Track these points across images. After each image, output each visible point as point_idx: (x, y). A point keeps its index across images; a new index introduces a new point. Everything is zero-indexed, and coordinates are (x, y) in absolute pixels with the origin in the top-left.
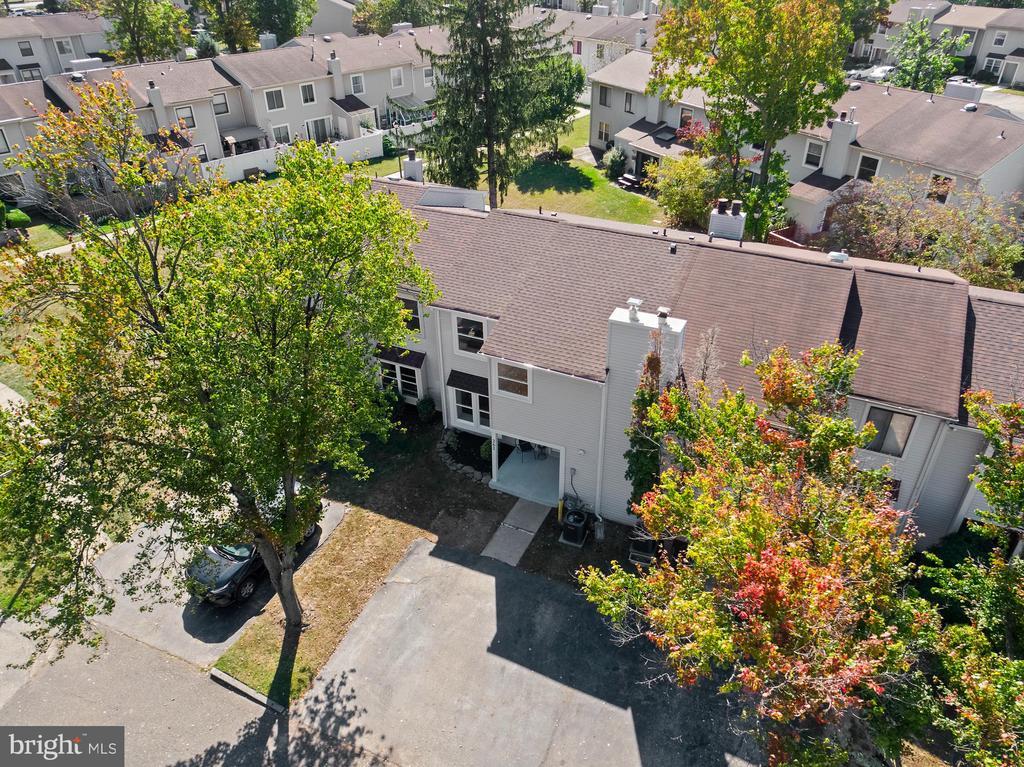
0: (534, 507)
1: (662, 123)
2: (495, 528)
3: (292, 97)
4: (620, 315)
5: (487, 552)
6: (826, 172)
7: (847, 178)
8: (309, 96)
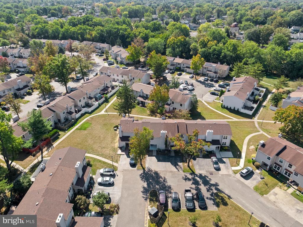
0: (155, 150)
1: (143, 96)
2: (152, 153)
3: (82, 99)
4: (161, 132)
5: (153, 155)
6: (168, 103)
7: (171, 104)
8: (84, 99)
